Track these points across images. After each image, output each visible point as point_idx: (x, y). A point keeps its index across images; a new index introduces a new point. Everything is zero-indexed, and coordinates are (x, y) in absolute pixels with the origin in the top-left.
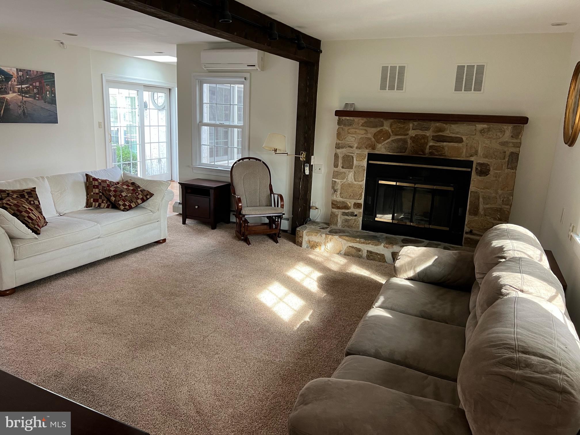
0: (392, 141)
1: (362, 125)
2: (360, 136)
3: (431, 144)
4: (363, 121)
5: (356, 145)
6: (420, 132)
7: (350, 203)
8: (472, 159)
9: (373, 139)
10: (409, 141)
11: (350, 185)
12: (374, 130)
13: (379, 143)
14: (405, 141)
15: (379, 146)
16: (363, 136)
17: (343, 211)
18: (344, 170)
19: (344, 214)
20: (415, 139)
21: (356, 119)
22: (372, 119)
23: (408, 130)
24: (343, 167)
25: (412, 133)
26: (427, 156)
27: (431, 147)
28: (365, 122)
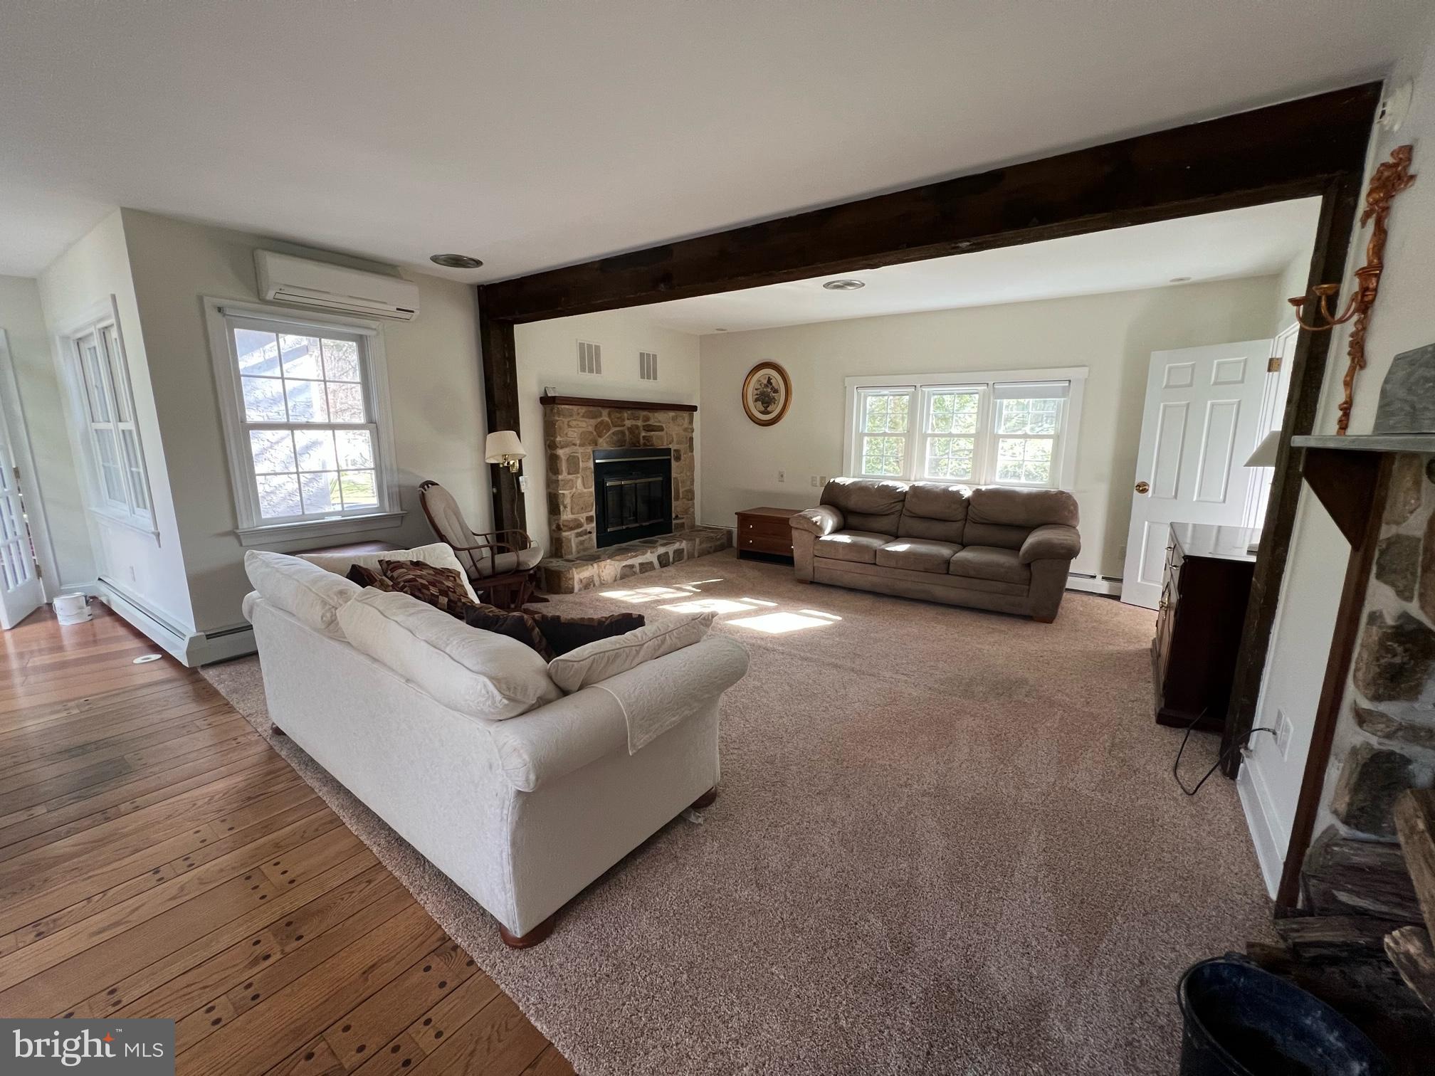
0: (613, 433)
1: (583, 417)
2: (581, 430)
3: (643, 434)
4: (583, 411)
5: (578, 442)
6: (634, 422)
7: (582, 517)
8: (670, 446)
9: (595, 433)
10: (627, 433)
11: (581, 495)
12: (593, 422)
13: (600, 437)
14: (622, 433)
15: (601, 440)
16: (584, 429)
17: (576, 531)
18: (570, 477)
19: (579, 535)
20: (631, 430)
21: (575, 408)
22: (591, 409)
23: (624, 420)
24: (569, 474)
25: (628, 423)
26: (642, 447)
27: (644, 437)
28: (586, 412)
